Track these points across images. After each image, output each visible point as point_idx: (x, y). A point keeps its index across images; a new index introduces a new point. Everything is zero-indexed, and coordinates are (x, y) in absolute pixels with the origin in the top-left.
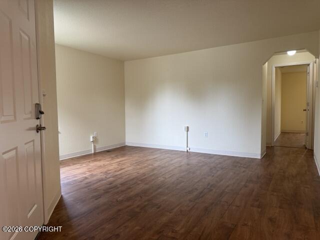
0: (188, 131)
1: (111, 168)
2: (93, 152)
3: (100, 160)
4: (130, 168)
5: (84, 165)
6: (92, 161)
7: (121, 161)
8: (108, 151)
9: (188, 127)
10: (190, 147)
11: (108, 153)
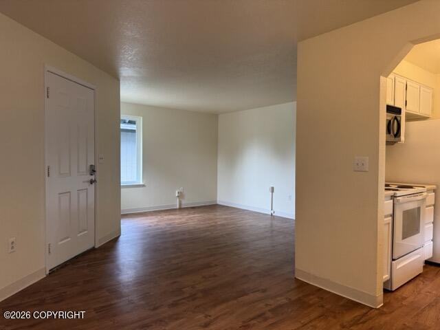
0: (273, 191)
2: (178, 207)
9: (273, 188)
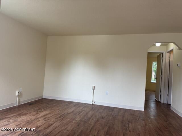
1: (39, 123)
2: (17, 105)
3: (26, 114)
4: (57, 124)
5: (12, 121)
6: (19, 114)
7: (45, 115)
8: (30, 104)
9: (94, 87)
10: (95, 101)
11: (31, 106)
